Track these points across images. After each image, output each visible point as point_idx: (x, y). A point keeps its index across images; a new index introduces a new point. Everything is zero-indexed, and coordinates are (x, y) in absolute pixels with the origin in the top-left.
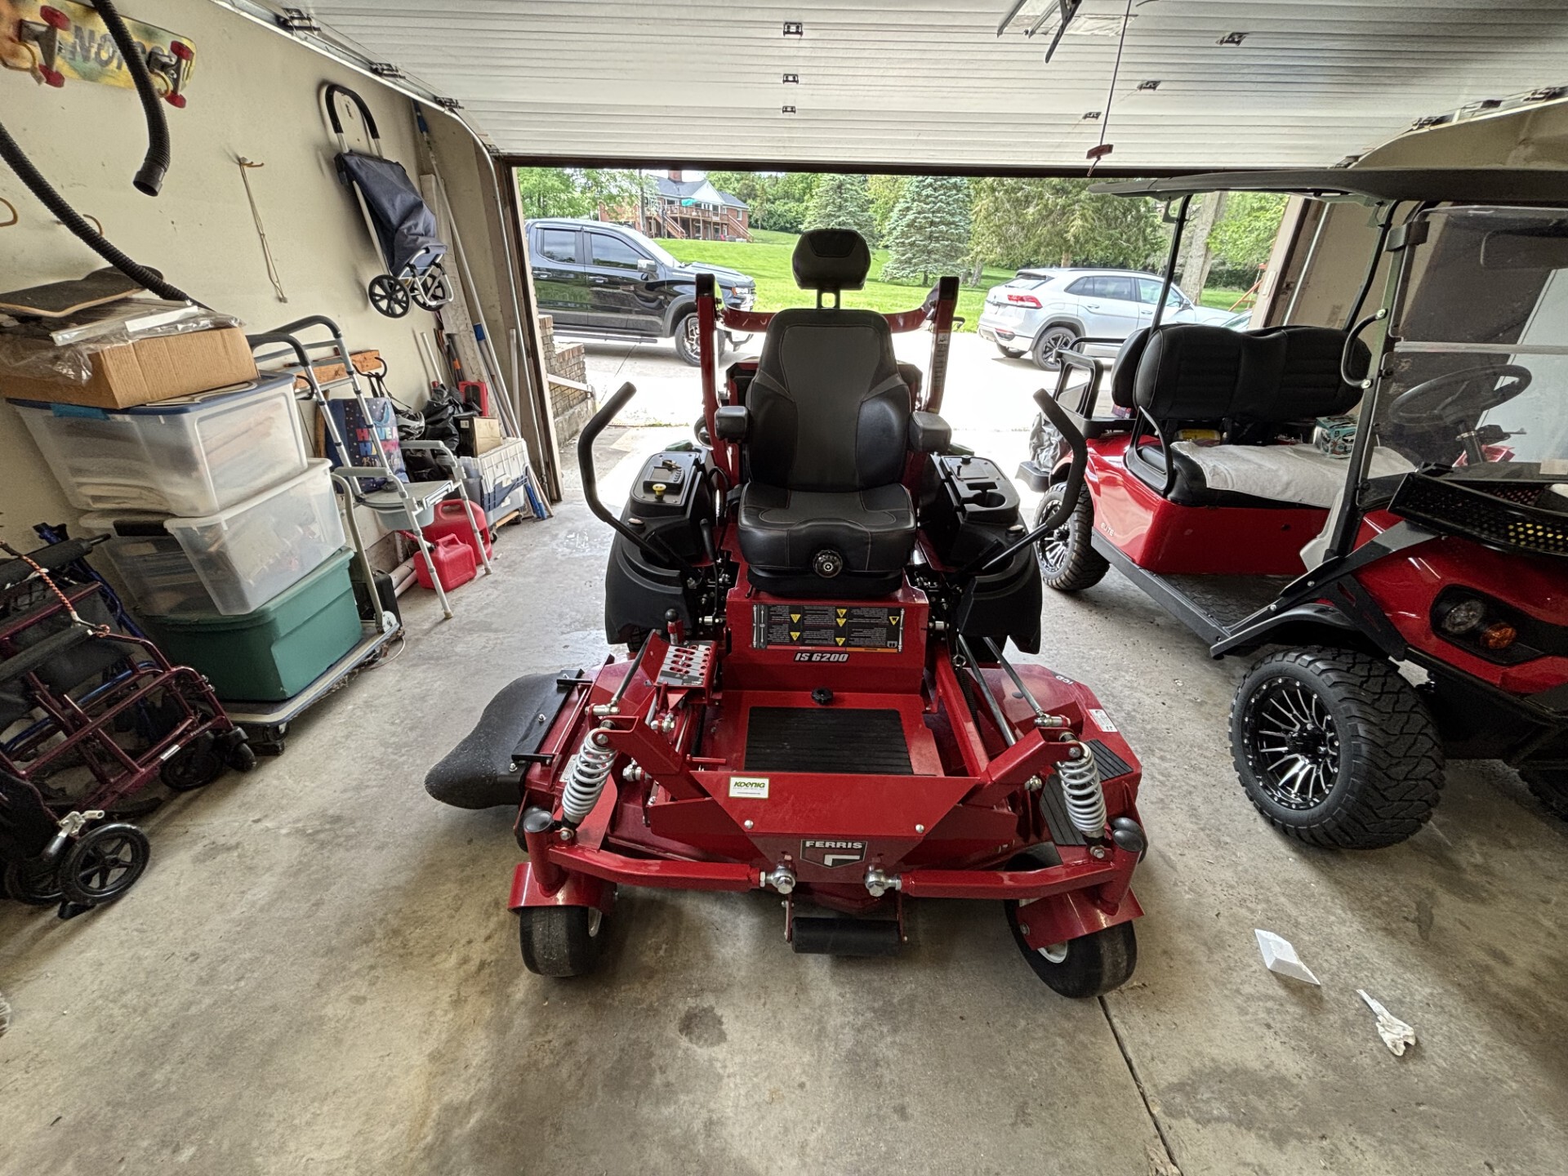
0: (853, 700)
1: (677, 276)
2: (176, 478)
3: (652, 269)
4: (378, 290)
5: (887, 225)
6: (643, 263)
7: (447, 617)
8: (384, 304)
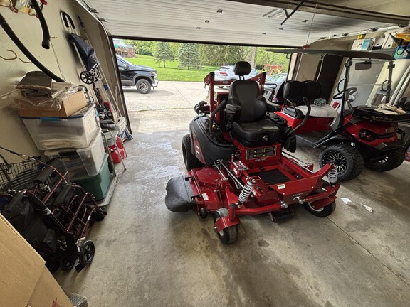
0: (267, 168)
1: (135, 69)
2: (78, 137)
3: (128, 67)
4: (83, 76)
5: (177, 54)
6: (125, 65)
7: (125, 169)
8: (85, 80)
